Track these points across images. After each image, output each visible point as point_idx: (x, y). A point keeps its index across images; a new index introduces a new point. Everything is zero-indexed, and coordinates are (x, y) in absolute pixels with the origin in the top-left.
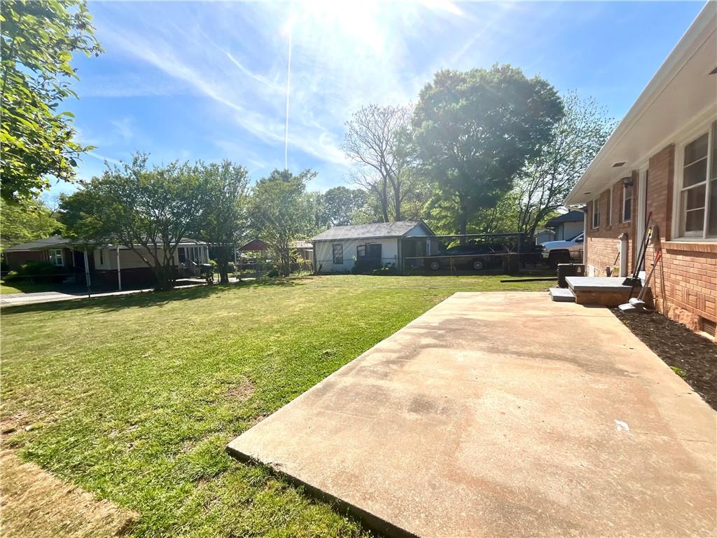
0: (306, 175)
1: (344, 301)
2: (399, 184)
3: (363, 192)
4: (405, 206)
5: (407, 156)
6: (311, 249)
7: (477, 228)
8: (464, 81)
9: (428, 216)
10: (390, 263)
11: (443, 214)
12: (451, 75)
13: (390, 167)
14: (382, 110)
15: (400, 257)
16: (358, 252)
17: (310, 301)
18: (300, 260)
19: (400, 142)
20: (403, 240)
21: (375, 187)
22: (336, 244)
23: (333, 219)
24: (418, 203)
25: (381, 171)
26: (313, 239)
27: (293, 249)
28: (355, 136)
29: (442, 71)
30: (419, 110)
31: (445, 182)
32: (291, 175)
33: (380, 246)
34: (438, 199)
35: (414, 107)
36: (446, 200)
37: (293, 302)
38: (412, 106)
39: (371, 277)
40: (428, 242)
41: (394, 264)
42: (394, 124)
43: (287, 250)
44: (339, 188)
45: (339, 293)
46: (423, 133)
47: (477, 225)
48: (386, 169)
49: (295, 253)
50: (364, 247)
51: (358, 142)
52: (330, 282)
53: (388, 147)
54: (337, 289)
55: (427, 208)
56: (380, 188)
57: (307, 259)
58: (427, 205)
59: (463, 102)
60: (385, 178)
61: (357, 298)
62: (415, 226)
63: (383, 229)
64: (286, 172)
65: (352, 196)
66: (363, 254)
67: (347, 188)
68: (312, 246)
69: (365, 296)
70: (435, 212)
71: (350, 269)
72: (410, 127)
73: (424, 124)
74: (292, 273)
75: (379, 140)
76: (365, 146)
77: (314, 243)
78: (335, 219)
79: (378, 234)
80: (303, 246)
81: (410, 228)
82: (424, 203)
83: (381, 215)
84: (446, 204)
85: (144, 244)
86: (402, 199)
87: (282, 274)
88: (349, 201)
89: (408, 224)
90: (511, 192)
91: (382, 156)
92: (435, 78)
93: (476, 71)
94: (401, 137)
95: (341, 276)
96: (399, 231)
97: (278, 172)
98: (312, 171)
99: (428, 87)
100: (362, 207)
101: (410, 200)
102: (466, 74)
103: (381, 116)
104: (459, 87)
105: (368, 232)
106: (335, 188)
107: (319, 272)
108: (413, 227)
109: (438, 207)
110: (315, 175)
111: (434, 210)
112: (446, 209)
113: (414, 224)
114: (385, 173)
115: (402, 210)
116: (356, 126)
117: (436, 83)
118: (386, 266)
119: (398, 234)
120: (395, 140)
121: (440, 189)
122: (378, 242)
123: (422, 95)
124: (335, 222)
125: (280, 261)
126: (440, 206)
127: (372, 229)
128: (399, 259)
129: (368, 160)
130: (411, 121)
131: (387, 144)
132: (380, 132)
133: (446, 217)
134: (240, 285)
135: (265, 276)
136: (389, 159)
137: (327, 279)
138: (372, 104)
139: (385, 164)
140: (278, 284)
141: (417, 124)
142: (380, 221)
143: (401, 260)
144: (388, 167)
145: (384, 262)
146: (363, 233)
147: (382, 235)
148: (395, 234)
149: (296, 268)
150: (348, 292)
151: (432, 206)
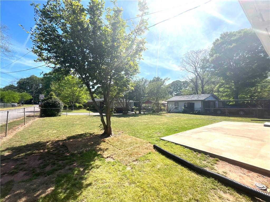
0: (166, 79)
1: (179, 121)
2: (203, 79)
3: (187, 82)
4: (206, 87)
5: (207, 68)
6: (166, 104)
7: (246, 96)
8: (235, 35)
9: (218, 91)
10: (198, 110)
11: (226, 90)
12: (228, 33)
13: (199, 72)
14: (196, 52)
15: (203, 108)
16: (185, 105)
17: (168, 120)
18: (162, 108)
19: (204, 63)
20: (204, 102)
21: (192, 80)
22: (176, 102)
23: (174, 92)
24: (213, 86)
25: (195, 74)
26: (168, 100)
27: (160, 104)
28: (184, 62)
29: (224, 33)
30: (212, 49)
31: (225, 77)
32: (160, 78)
33: (194, 104)
34: (223, 84)
35: (210, 49)
36: (227, 84)
37: (163, 120)
38: (209, 49)
39: (190, 115)
40: (217, 102)
41: (200, 110)
42: (201, 56)
43: (159, 104)
44: (177, 81)
45: (178, 118)
46: (214, 59)
47: (246, 95)
48: (197, 73)
49: (161, 105)
50: (187, 104)
51: (185, 64)
52: (174, 115)
53: (198, 65)
54: (177, 118)
55: (217, 88)
56: (195, 81)
57: (165, 107)
58: (217, 86)
59: (234, 45)
60: (197, 77)
61: (184, 120)
62: (210, 96)
63: (195, 97)
64: (158, 77)
65: (182, 83)
66: (187, 106)
67: (180, 81)
68: (167, 103)
69: (187, 120)
70: (221, 89)
71: (181, 112)
72: (208, 57)
73: (215, 55)
74: (160, 112)
75: (194, 62)
76: (188, 66)
77: (168, 102)
78: (175, 92)
79: (193, 99)
80: (164, 103)
81: (207, 97)
82: (216, 86)
83: (195, 91)
84: (227, 86)
85: (121, 101)
86: (205, 84)
87: (156, 112)
88: (181, 85)
89: (207, 95)
90: (267, 79)
91: (196, 69)
92: (220, 36)
93: (242, 30)
94: (204, 61)
95: (178, 114)
96: (202, 98)
97: (155, 78)
98: (168, 78)
99: (217, 40)
100: (187, 87)
101: (208, 84)
102: (237, 32)
103: (195, 54)
104: (232, 39)
105: (189, 98)
106: (175, 81)
107: (169, 112)
108: (209, 96)
109: (223, 87)
110: (169, 79)
111: (221, 88)
112: (228, 88)
113: (209, 95)
114: (197, 75)
115: (204, 89)
116: (185, 59)
117: (221, 38)
118: (196, 111)
119: (201, 99)
120: (201, 62)
121: (223, 80)
122: (193, 102)
123: (214, 44)
124: (175, 94)
125: (156, 107)
126: (224, 87)
127: (191, 97)
128: (202, 108)
129: (189, 70)
130: (208, 54)
131: (198, 64)
132: (195, 60)
133: (227, 91)
134: (144, 114)
135: (151, 112)
136: (199, 70)
137: (173, 114)
138: (192, 50)
139: (197, 72)
140: (157, 115)
141: (211, 55)
142: (195, 93)
143: (203, 109)
144: (198, 72)
145: (195, 109)
146: (187, 99)
147: (195, 99)
148: (200, 99)
149: (161, 110)
150: (181, 118)
151: (220, 87)
